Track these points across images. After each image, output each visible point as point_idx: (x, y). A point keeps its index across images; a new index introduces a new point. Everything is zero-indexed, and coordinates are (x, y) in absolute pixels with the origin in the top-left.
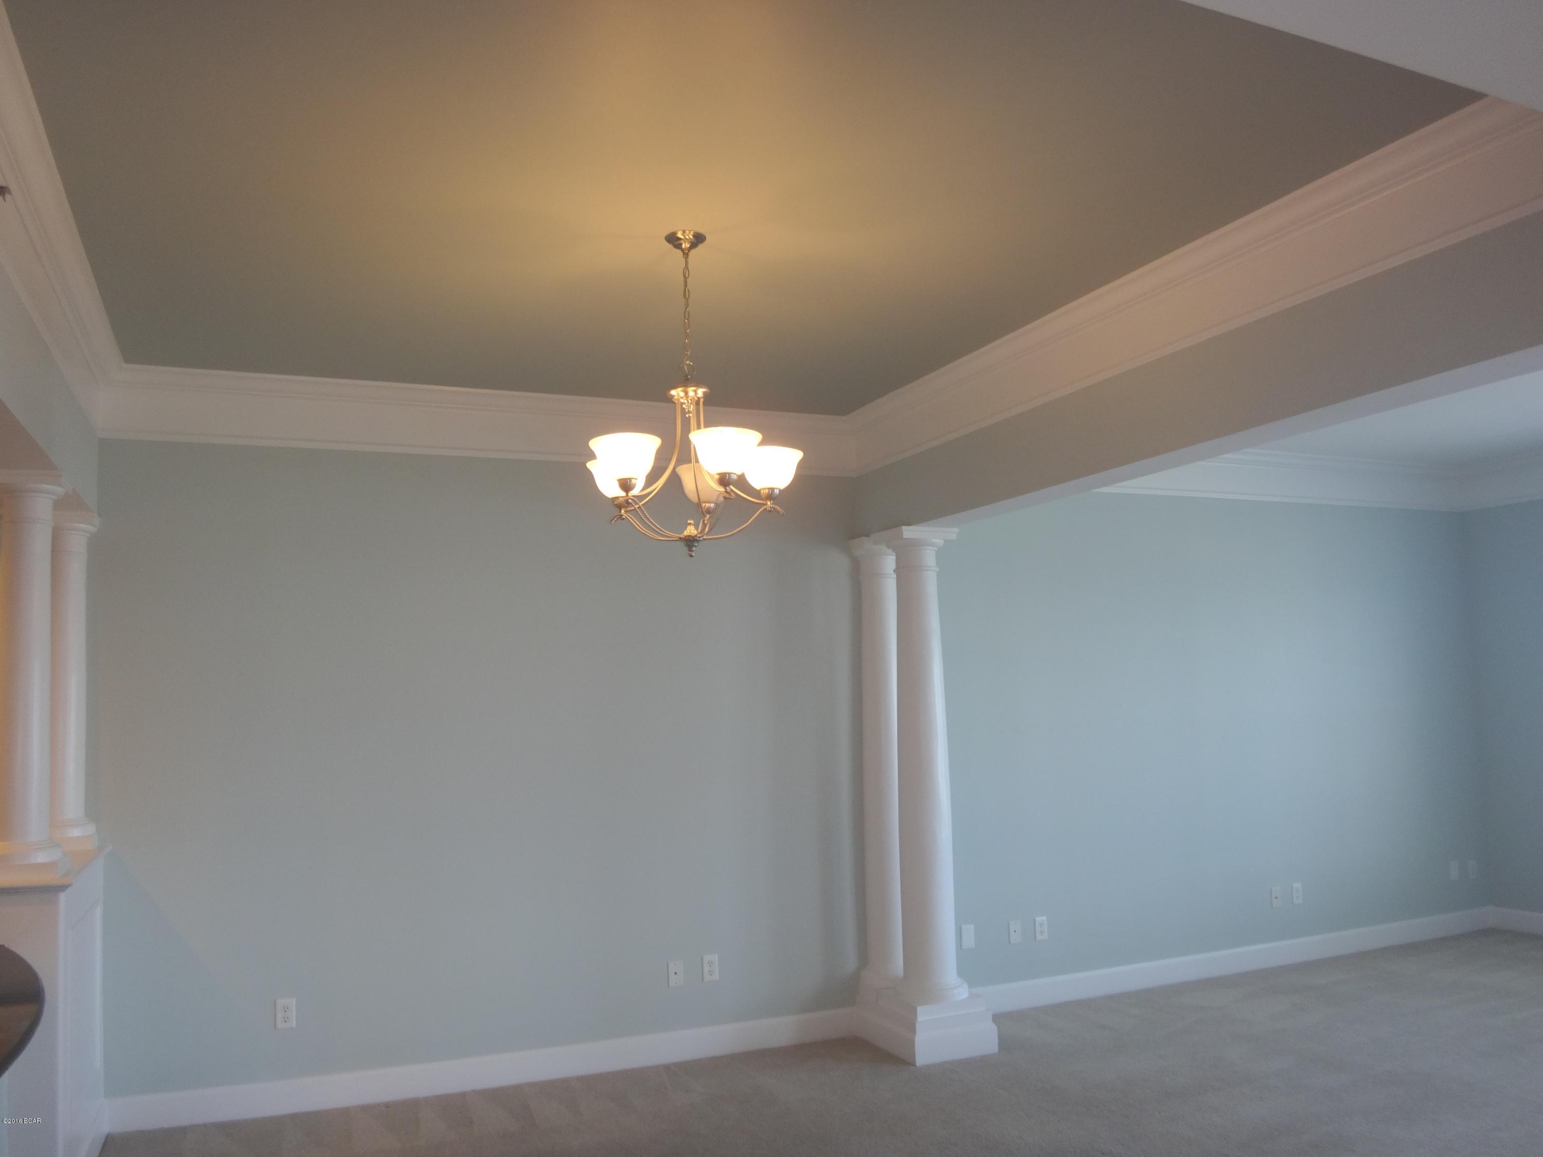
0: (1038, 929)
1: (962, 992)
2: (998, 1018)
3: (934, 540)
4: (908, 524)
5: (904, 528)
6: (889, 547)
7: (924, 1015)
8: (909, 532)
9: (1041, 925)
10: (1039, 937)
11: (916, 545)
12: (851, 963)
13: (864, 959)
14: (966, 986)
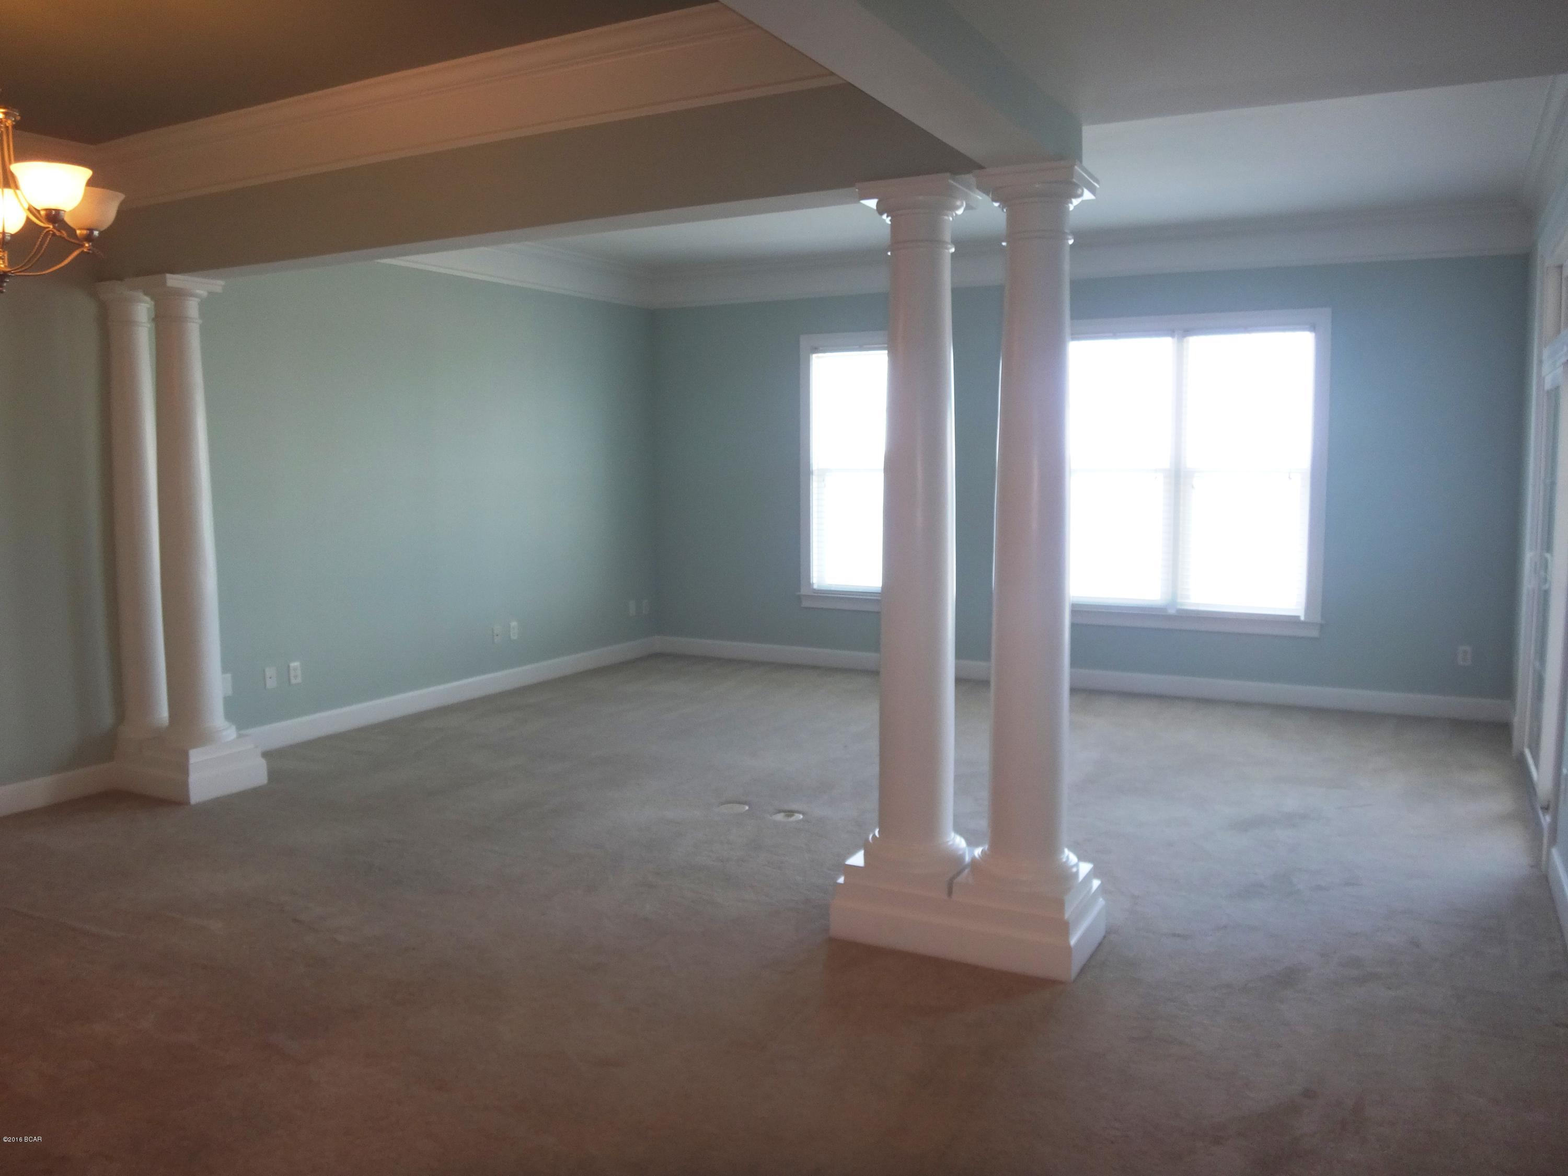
0: (292, 673)
1: (230, 733)
2: (267, 755)
3: (198, 291)
4: (172, 272)
5: (168, 276)
6: (146, 294)
7: (196, 757)
8: (174, 281)
9: (295, 669)
10: (293, 681)
11: (180, 294)
12: (107, 718)
13: (121, 715)
14: (233, 728)
